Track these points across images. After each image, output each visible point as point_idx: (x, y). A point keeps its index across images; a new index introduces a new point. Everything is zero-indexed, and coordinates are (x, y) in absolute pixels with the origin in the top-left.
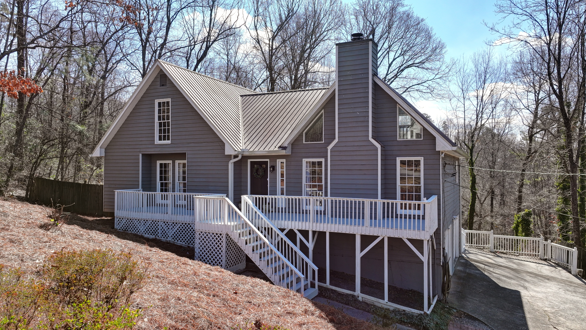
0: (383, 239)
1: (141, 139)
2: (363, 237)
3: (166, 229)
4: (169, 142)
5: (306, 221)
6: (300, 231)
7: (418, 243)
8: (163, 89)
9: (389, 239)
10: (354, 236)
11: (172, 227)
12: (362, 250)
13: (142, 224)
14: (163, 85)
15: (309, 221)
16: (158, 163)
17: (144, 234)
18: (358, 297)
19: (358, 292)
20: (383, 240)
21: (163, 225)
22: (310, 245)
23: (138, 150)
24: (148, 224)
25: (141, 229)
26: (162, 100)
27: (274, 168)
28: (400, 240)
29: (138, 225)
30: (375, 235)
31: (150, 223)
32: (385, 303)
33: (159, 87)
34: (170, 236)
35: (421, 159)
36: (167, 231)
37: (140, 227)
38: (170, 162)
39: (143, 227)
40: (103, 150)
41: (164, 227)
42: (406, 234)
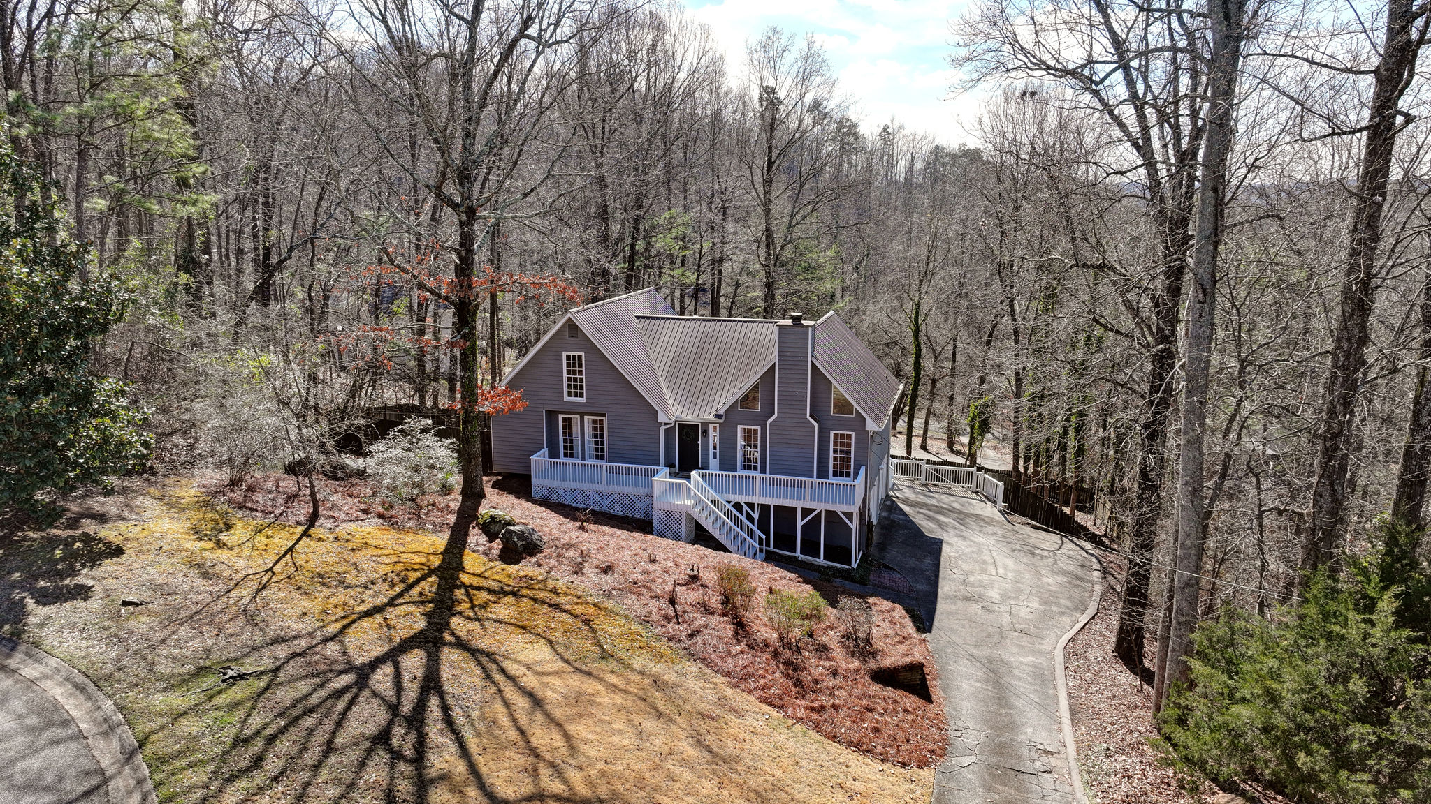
1: (544, 394)
2: (804, 510)
3: (599, 499)
4: (583, 400)
5: (753, 495)
6: (747, 504)
7: (849, 515)
8: (572, 340)
9: (825, 511)
10: (795, 509)
11: (607, 497)
12: (802, 520)
13: (569, 493)
14: (572, 336)
15: (755, 496)
17: (572, 504)
18: (799, 557)
19: (798, 553)
20: (820, 512)
22: (756, 516)
23: (541, 406)
24: (577, 494)
25: (568, 499)
26: (571, 353)
27: (706, 432)
28: (835, 513)
29: (564, 495)
30: (814, 508)
31: (578, 492)
32: (821, 561)
33: (567, 337)
34: (605, 506)
35: (853, 434)
36: (601, 501)
38: (578, 417)
41: (597, 497)
42: (839, 508)
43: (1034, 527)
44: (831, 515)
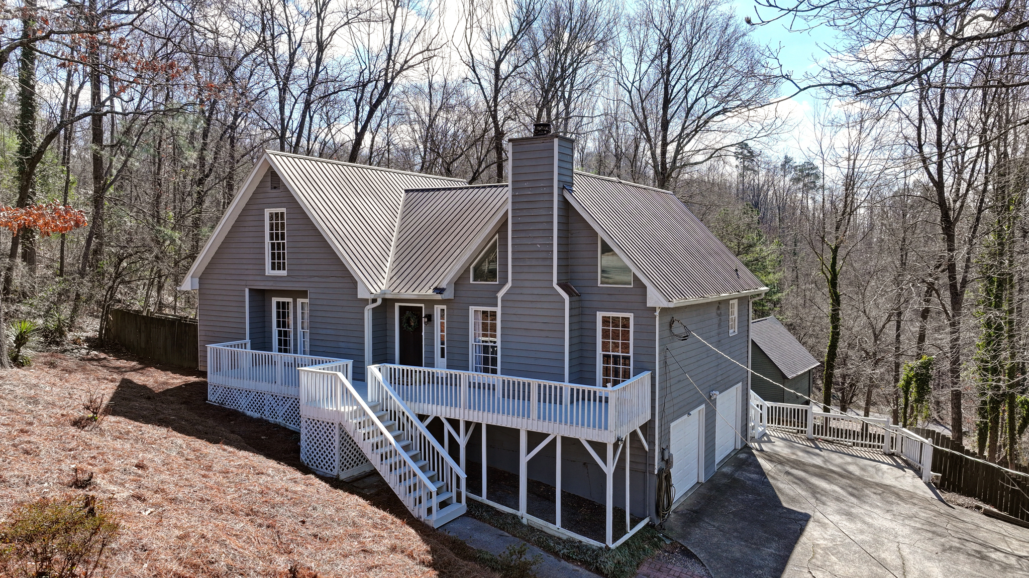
0: (555, 439)
1: (246, 267)
2: (530, 434)
3: (274, 406)
4: (283, 273)
5: (456, 406)
7: (600, 448)
8: (275, 193)
9: (563, 438)
10: (517, 432)
11: (282, 402)
12: (529, 452)
13: (244, 396)
14: (275, 188)
15: (460, 407)
16: (275, 300)
17: (246, 411)
18: (522, 518)
19: (522, 511)
20: (554, 441)
21: (270, 400)
22: (462, 441)
23: (244, 283)
24: (252, 397)
25: (242, 403)
26: (274, 210)
27: (430, 318)
28: (576, 442)
29: (239, 397)
30: (545, 432)
31: (253, 395)
32: (556, 529)
33: (269, 189)
34: (280, 415)
35: (631, 316)
36: (276, 409)
37: (241, 400)
38: (290, 300)
39: (244, 401)
40: (197, 280)
41: (272, 403)
42: (584, 434)
43: (987, 513)
44: (570, 444)
